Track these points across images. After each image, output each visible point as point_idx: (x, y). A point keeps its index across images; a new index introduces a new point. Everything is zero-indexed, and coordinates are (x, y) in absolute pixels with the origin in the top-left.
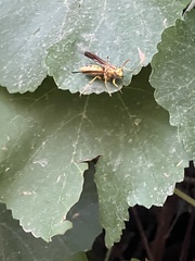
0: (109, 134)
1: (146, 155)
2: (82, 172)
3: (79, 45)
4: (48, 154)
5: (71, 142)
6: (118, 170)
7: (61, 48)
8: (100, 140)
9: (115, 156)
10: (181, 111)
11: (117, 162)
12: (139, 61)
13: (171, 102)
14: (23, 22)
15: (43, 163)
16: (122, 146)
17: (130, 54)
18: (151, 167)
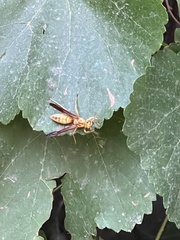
0: (74, 152)
1: (113, 180)
2: (51, 191)
4: (17, 171)
5: (39, 159)
6: (85, 190)
7: (32, 87)
8: (65, 158)
9: (81, 175)
10: (151, 154)
11: (84, 182)
12: (110, 103)
13: (142, 146)
15: (13, 179)
16: (87, 166)
17: (100, 93)
18: (118, 193)
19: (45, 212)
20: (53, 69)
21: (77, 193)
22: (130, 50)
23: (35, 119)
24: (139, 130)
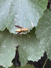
0: (22, 39)
2: (15, 50)
3: (15, 19)
4: (5, 44)
5: (12, 41)
6: (25, 50)
7: (10, 21)
8: (19, 41)
10: (43, 39)
11: (24, 47)
12: (32, 25)
13: (41, 37)
15: (4, 47)
16: (25, 43)
17: (29, 23)
18: (34, 51)
19: (13, 56)
20: (16, 16)
21: (22, 51)
22: (37, 10)
23: (11, 30)
24: (40, 33)
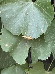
0: (33, 42)
2: (28, 50)
3: (28, 26)
6: (36, 50)
7: (24, 28)
11: (36, 49)
12: (41, 32)
13: (48, 42)
14: (15, 18)
15: (20, 48)
16: (36, 45)
17: (39, 29)
18: (43, 51)
20: (29, 24)
21: (34, 51)
22: (46, 20)
24: (48, 38)
